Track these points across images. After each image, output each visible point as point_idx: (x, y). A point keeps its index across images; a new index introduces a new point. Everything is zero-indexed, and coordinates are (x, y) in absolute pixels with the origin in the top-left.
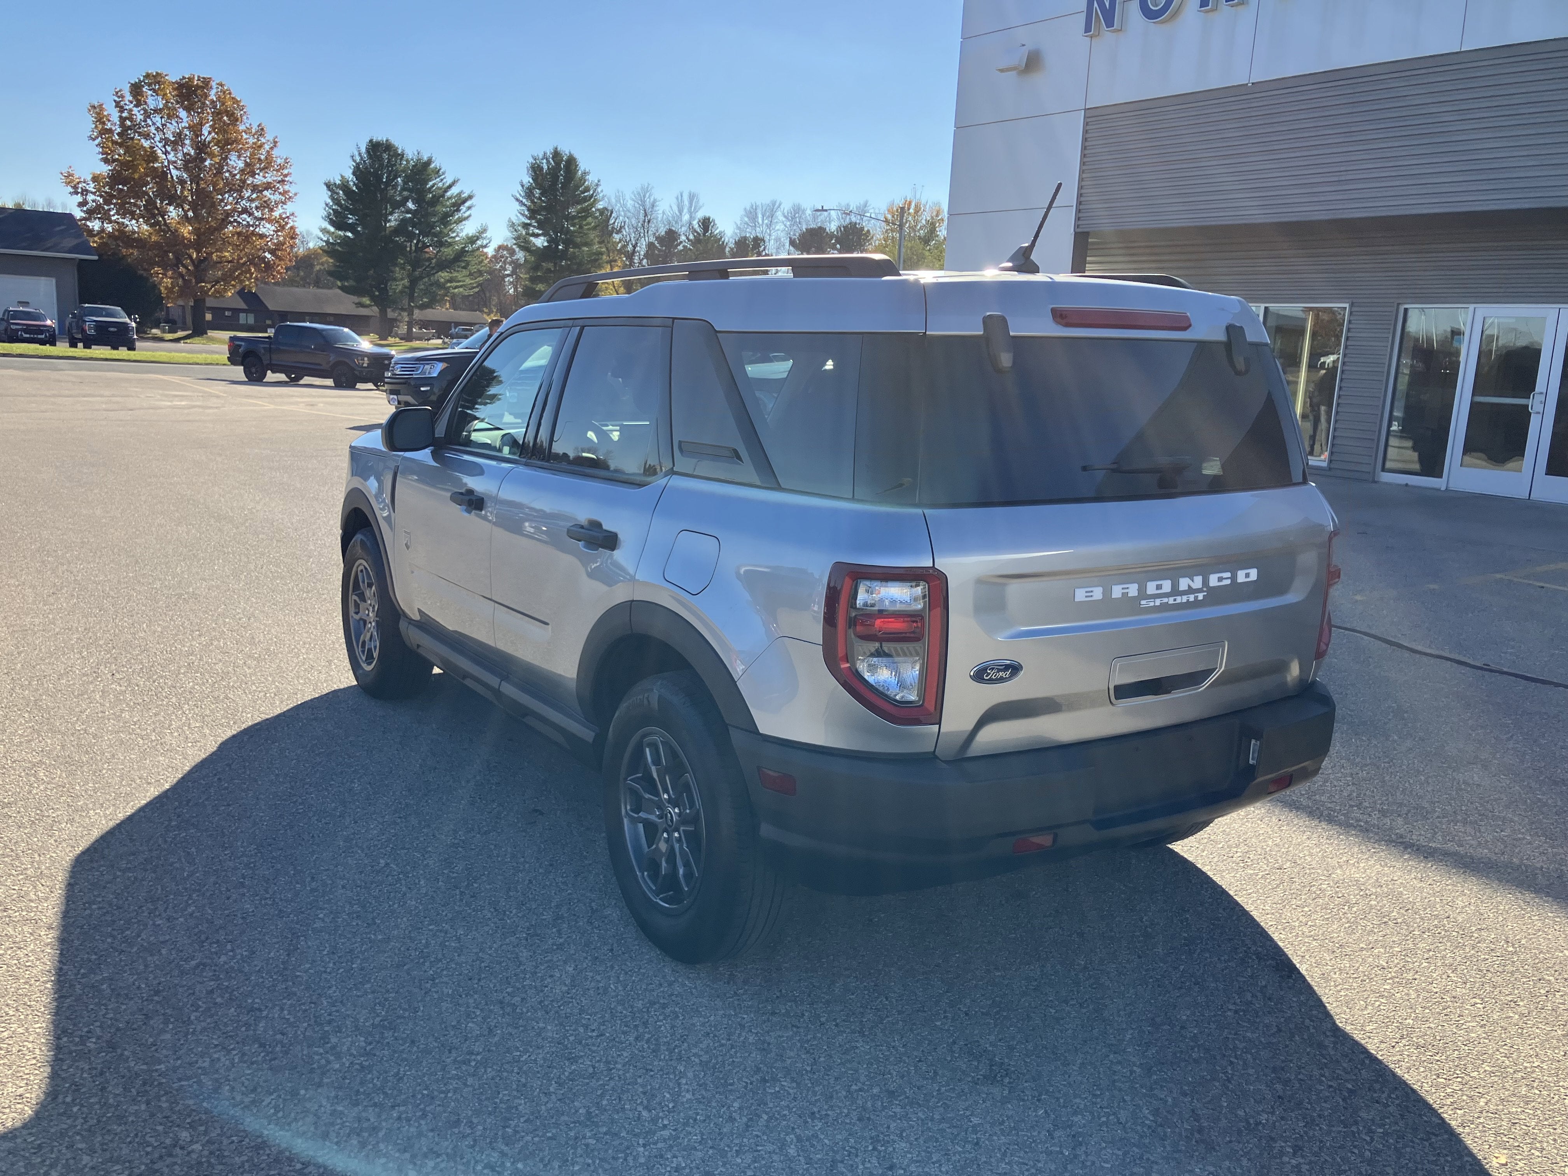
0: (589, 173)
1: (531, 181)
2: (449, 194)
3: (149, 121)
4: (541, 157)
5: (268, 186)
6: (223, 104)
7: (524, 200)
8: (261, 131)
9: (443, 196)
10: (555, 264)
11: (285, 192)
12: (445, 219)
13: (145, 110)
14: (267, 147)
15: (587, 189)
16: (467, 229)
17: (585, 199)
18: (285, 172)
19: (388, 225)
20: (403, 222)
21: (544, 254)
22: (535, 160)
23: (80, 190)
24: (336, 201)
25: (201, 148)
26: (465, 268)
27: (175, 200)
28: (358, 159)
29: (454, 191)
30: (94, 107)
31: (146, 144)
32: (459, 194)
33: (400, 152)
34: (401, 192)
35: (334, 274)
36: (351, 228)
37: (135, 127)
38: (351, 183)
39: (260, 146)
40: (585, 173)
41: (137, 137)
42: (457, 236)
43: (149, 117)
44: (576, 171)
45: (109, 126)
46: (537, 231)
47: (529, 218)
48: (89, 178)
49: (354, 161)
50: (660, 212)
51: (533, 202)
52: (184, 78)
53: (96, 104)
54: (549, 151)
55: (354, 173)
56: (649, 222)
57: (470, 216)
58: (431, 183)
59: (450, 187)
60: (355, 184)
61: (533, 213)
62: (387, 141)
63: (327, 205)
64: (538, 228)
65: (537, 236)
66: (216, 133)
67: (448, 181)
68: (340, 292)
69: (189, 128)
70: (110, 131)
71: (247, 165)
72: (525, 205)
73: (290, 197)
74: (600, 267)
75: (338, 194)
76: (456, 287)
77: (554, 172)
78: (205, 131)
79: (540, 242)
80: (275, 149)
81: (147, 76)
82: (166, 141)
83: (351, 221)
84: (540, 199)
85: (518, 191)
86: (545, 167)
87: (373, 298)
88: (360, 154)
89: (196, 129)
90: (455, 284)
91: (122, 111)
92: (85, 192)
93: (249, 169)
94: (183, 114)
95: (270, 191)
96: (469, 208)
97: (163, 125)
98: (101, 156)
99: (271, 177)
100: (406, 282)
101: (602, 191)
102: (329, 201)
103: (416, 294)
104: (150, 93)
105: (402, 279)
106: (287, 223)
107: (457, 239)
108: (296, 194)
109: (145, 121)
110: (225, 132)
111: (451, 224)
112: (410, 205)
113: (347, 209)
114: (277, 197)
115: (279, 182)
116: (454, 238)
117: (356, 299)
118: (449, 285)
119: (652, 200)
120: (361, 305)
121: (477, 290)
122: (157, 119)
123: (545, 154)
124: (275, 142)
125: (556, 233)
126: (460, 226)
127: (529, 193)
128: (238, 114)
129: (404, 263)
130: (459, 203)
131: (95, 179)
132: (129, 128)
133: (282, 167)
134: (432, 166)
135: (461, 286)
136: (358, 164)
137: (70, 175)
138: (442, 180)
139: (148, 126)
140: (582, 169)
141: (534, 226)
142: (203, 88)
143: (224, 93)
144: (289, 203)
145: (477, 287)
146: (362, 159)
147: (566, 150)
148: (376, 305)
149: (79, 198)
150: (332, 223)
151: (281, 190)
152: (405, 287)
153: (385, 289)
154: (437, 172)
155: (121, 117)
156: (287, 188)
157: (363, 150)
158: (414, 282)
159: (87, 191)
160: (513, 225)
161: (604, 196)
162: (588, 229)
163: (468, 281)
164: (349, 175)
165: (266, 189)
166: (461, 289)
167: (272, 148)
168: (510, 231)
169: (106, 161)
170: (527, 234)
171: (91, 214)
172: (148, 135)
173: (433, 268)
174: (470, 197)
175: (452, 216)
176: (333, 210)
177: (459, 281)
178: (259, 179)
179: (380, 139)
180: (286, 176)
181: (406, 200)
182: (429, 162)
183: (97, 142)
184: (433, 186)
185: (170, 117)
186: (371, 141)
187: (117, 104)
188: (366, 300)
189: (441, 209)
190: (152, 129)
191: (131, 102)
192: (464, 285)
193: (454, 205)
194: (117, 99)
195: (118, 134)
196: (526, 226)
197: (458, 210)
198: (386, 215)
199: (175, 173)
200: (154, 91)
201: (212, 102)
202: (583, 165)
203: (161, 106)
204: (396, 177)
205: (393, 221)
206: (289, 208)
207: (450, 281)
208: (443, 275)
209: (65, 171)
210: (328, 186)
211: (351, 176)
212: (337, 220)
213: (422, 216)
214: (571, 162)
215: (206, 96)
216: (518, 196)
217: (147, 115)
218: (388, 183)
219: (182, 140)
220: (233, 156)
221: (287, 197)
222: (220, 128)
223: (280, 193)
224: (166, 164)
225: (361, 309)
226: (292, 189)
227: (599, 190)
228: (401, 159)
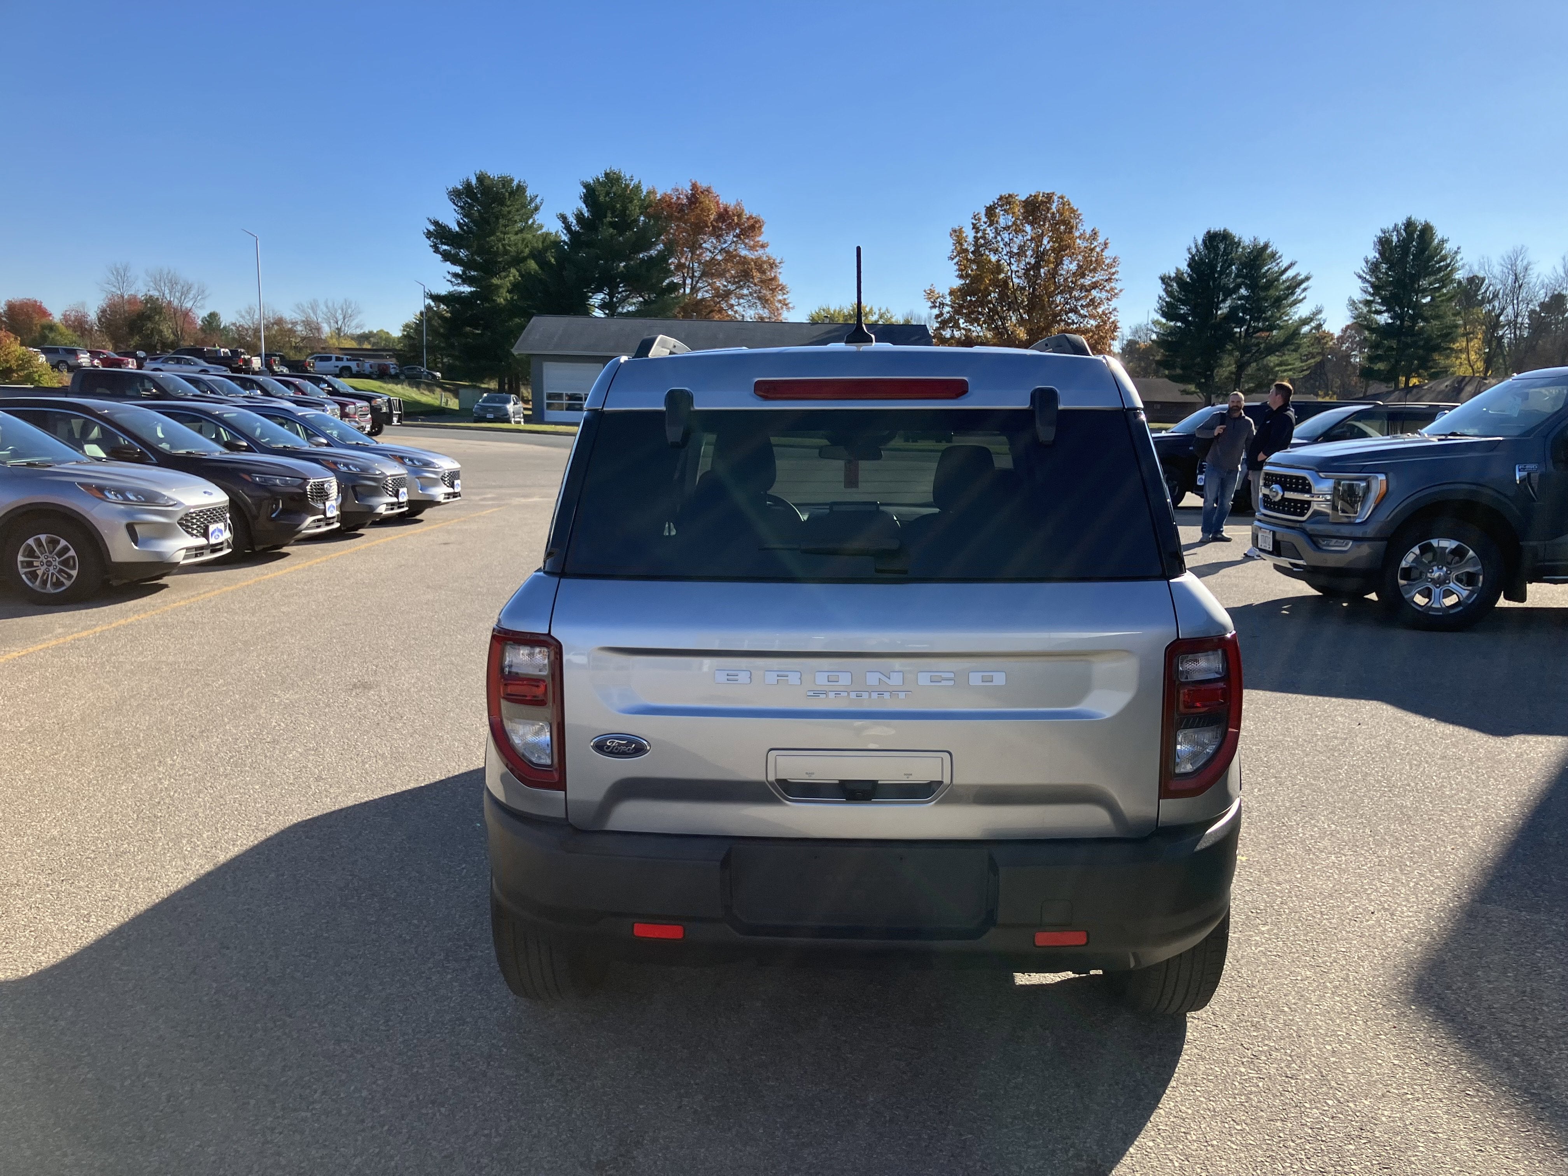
0: (1447, 241)
1: (1377, 255)
2: (1284, 277)
3: (999, 238)
4: (1391, 228)
5: (1094, 286)
6: (1061, 215)
7: (1368, 277)
8: (1094, 234)
9: (1277, 279)
10: (1399, 341)
11: (1112, 289)
12: (1278, 302)
13: (996, 229)
14: (1098, 249)
15: (1443, 259)
16: (1301, 311)
17: (1440, 269)
18: (1113, 270)
19: (1219, 312)
20: (1233, 310)
21: (1385, 331)
22: (1384, 233)
23: (937, 304)
24: (1169, 293)
25: (1040, 257)
26: (1295, 350)
27: (1013, 306)
28: (1194, 251)
29: (1290, 273)
30: (955, 231)
31: (993, 258)
32: (1294, 277)
33: (1236, 240)
34: (1234, 279)
35: (1164, 363)
36: (1182, 318)
37: (988, 243)
38: (1185, 275)
39: (1092, 250)
40: (1443, 241)
41: (987, 252)
42: (1291, 319)
43: (999, 234)
44: (1432, 239)
45: (965, 246)
46: (1379, 307)
47: (1372, 295)
48: (947, 291)
49: (1190, 253)
50: (1535, 275)
51: (1377, 278)
52: (1031, 196)
53: (957, 228)
54: (1401, 221)
55: (1189, 265)
56: (1520, 287)
57: (1304, 298)
58: (1266, 268)
59: (1286, 270)
60: (1189, 275)
61: (1377, 288)
62: (1224, 231)
63: (1160, 298)
64: (1382, 304)
65: (1379, 312)
66: (1054, 242)
67: (1284, 264)
68: (1166, 380)
69: (1032, 240)
70: (966, 251)
71: (1079, 267)
72: (1368, 281)
73: (1116, 294)
74: (1454, 341)
75: (1171, 286)
76: (1285, 371)
77: (1404, 244)
78: (1045, 242)
79: (1384, 319)
80: (1106, 250)
81: (1001, 198)
82: (1011, 254)
83: (1182, 312)
84: (1386, 273)
85: (1361, 267)
86: (1395, 239)
87: (1199, 386)
88: (1196, 246)
89: (1038, 239)
90: (1284, 368)
91: (977, 232)
92: (942, 305)
93: (1081, 272)
94: (1028, 228)
95: (1097, 290)
96: (1305, 290)
97: (1010, 240)
98: (957, 273)
99: (1099, 276)
100: (1233, 368)
101: (1462, 259)
102: (1163, 294)
103: (1242, 380)
104: (1002, 213)
105: (1229, 365)
106: (1109, 318)
107: (1290, 322)
108: (1121, 291)
109: (996, 238)
110: (1062, 240)
111: (1284, 307)
112: (1243, 291)
113: (1179, 300)
114: (1104, 295)
115: (1106, 280)
116: (1287, 321)
117: (1182, 386)
118: (1277, 369)
119: (1525, 262)
120: (1185, 392)
121: (1308, 372)
122: (1006, 236)
123: (1396, 225)
124: (1106, 244)
125: (1402, 308)
126: (1294, 309)
127: (1374, 268)
128: (1073, 222)
129: (1233, 349)
130: (1296, 283)
131: (951, 293)
132: (982, 246)
133: (1110, 266)
134: (1269, 250)
135: (1290, 370)
136: (1193, 256)
137: (932, 291)
138: (1278, 264)
139: (997, 242)
140: (1440, 237)
141: (1378, 303)
142: (1046, 203)
143: (1064, 203)
144: (1114, 300)
145: (1306, 370)
146: (1198, 250)
147: (1420, 218)
148: (1202, 391)
149: (936, 311)
150: (1164, 315)
151: (1108, 288)
152: (1231, 373)
153: (1212, 375)
154: (1273, 255)
155: (975, 237)
156: (1113, 285)
157: (1200, 242)
158: (1241, 367)
159: (943, 304)
160: (1353, 303)
161: (1463, 266)
162: (1442, 301)
163: (1298, 364)
164: (1184, 267)
165: (1094, 288)
166: (1290, 373)
167: (1102, 251)
168: (1349, 310)
169: (961, 277)
170: (1370, 312)
171: (944, 324)
172: (997, 250)
173: (1261, 353)
174: (1307, 279)
175: (1285, 299)
176: (1166, 302)
177: (1290, 364)
178: (1087, 281)
179: (1217, 229)
180: (1114, 274)
181: (1238, 287)
182: (1266, 246)
183: (956, 260)
184: (1267, 271)
185: (1016, 232)
186: (1208, 232)
187: (974, 225)
188: (1192, 388)
189: (1273, 293)
190: (1001, 245)
191: (985, 223)
192: (1294, 369)
193: (1288, 288)
194: (974, 222)
195: (972, 253)
196: (1368, 303)
197: (1293, 293)
198: (1219, 303)
199: (1016, 281)
200: (1005, 210)
201: (1053, 213)
202: (1440, 234)
203: (1010, 224)
204: (1230, 265)
205: (1224, 309)
206: (1114, 303)
207: (1280, 365)
208: (1272, 359)
209: (927, 288)
210: (1164, 280)
211: (1186, 268)
212: (1169, 311)
213: (1254, 301)
214: (1427, 231)
215: (1049, 209)
216: (1361, 273)
217: (997, 233)
218: (1221, 273)
219: (1025, 252)
220: (1066, 261)
221: (1113, 294)
222: (1058, 238)
223: (1107, 291)
224: (1009, 274)
225: (1188, 396)
226: (1118, 286)
227: (1458, 257)
228: (1237, 247)
